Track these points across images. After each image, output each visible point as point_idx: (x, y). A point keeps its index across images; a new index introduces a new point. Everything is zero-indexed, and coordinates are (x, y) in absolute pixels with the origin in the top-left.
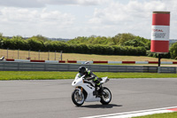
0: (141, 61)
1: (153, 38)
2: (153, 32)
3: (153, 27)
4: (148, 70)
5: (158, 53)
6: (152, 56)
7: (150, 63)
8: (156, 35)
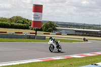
0: (26, 32)
1: (33, 20)
2: (33, 16)
3: (33, 13)
4: (29, 37)
5: (36, 28)
6: (32, 29)
7: (31, 33)
8: (34, 18)
